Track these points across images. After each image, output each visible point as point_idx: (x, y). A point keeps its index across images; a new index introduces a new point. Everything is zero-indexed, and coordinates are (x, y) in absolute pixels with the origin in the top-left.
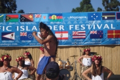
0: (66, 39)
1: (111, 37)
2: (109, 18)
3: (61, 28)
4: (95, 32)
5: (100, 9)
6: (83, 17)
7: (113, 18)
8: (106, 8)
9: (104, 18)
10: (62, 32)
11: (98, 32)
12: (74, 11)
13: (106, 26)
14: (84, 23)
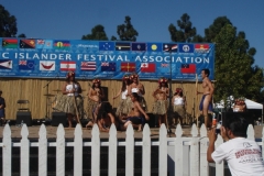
0: (72, 70)
1: (125, 70)
2: (122, 49)
3: (68, 57)
4: (107, 64)
5: (114, 38)
6: (94, 45)
7: (128, 49)
8: (121, 37)
9: (117, 49)
10: (68, 62)
11: (111, 63)
12: (84, 38)
13: (120, 58)
14: (95, 52)
